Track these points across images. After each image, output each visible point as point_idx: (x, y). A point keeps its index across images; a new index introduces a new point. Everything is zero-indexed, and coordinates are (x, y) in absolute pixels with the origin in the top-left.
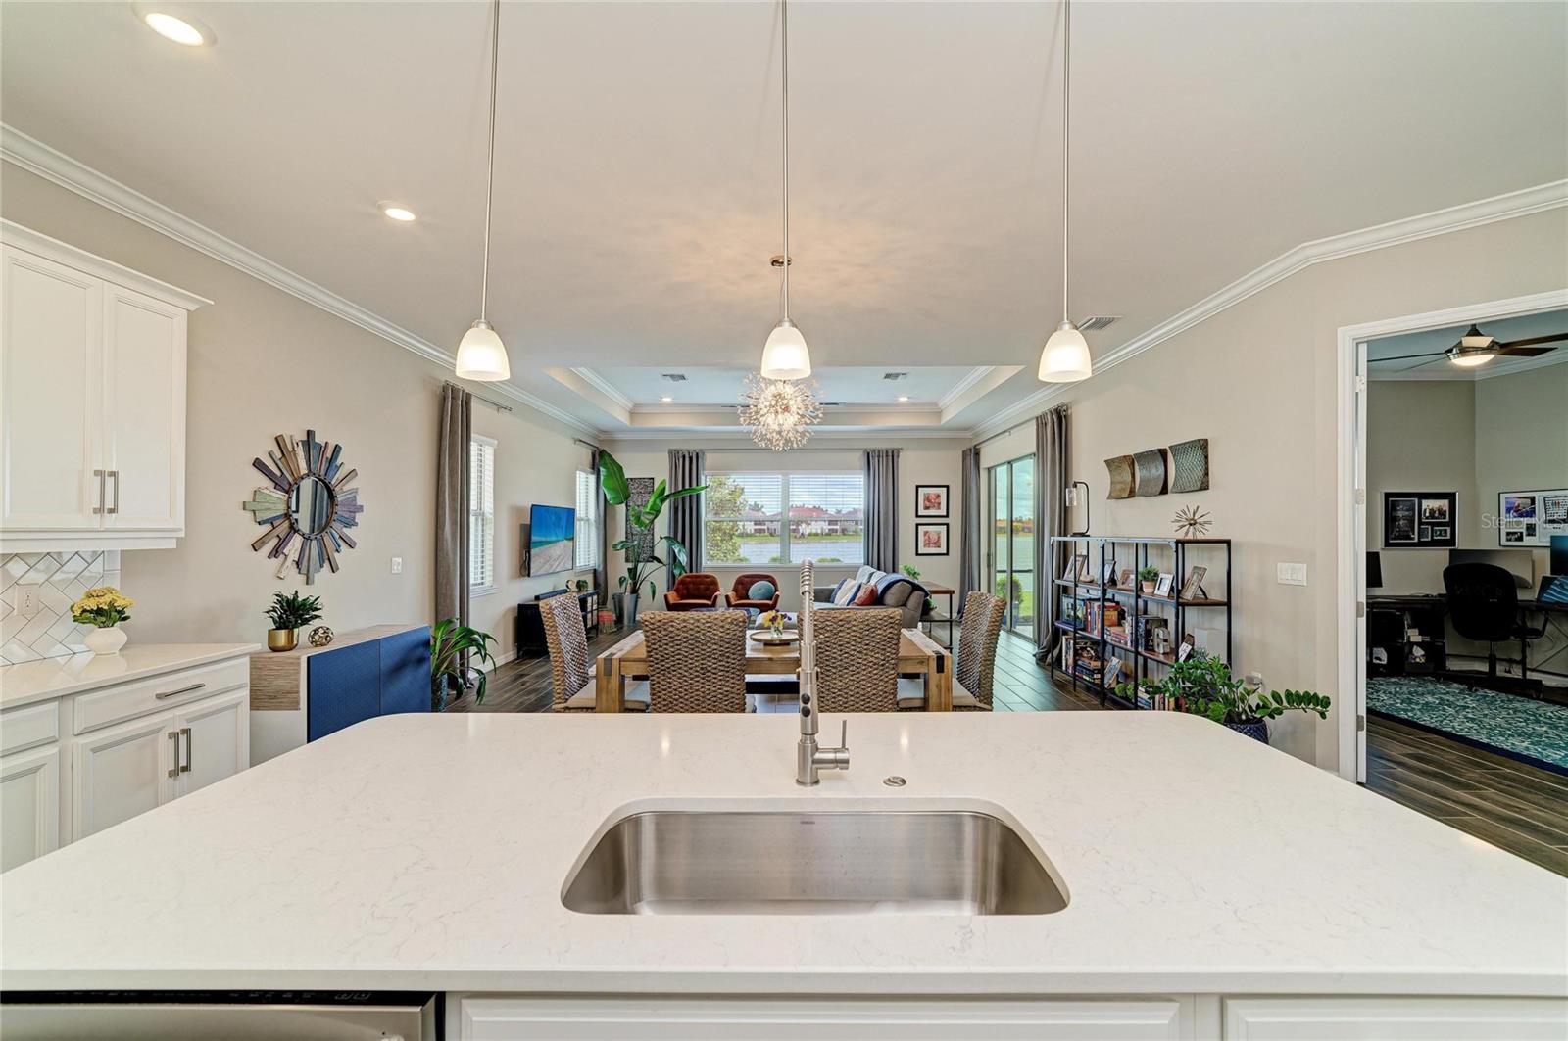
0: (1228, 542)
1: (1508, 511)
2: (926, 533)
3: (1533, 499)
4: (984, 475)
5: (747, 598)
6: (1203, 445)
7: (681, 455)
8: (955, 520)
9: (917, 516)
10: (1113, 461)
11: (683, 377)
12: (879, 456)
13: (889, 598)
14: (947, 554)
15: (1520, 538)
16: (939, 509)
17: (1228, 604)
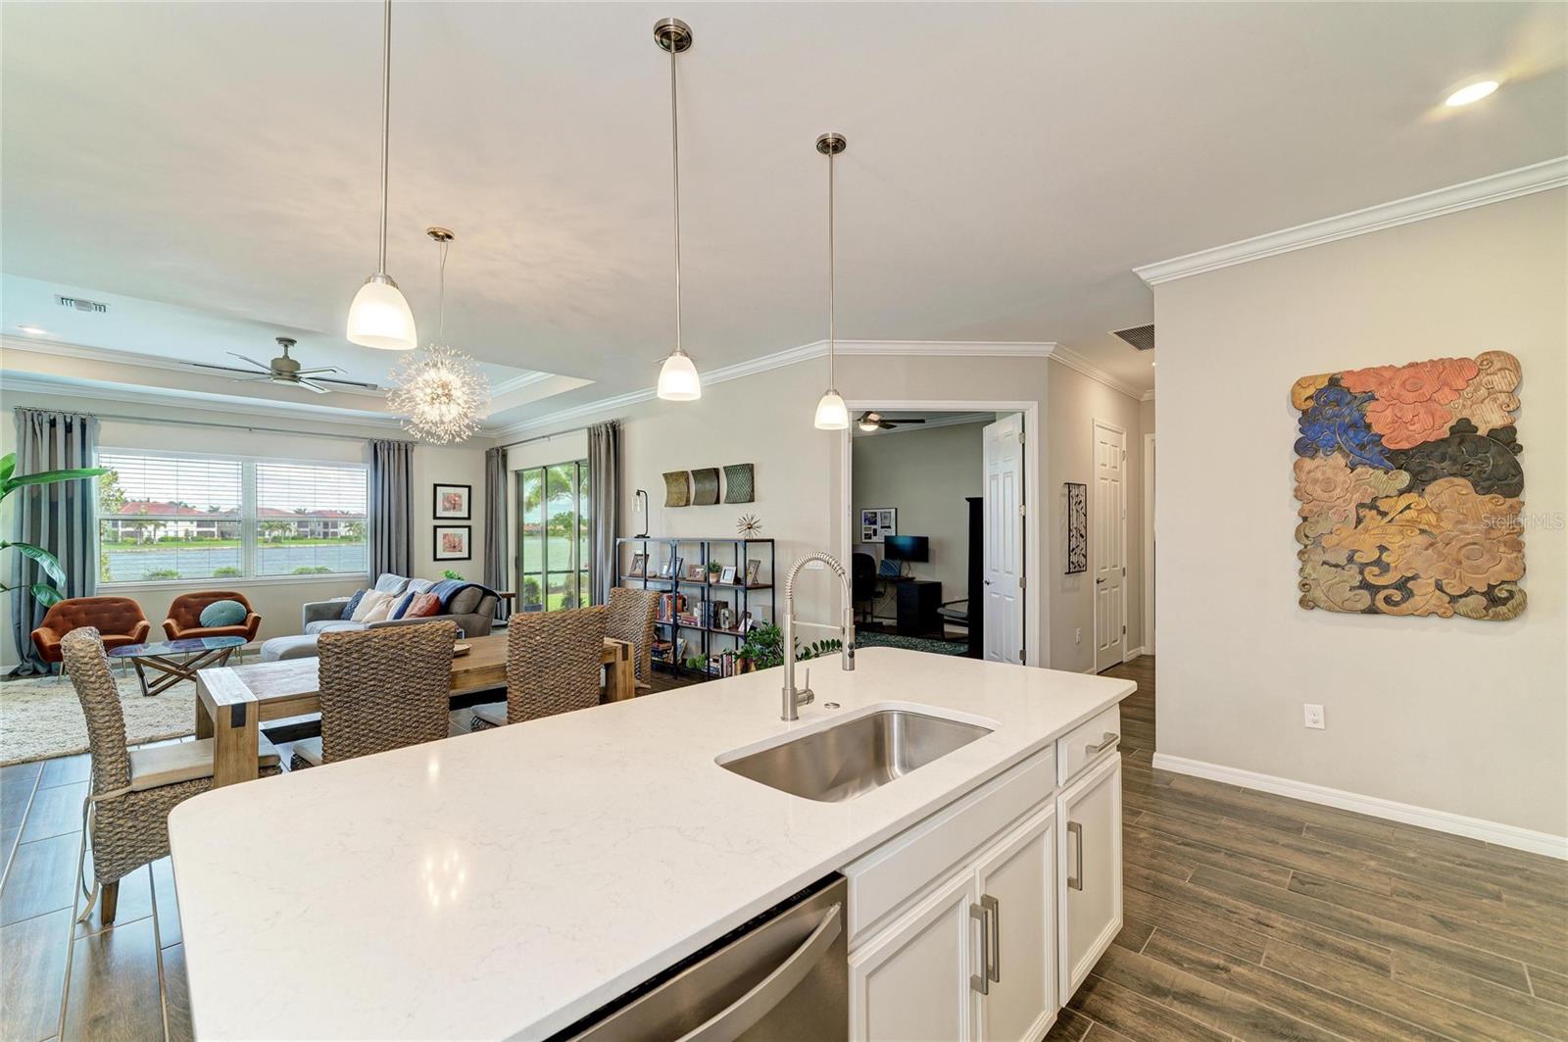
0: (772, 541)
1: (865, 520)
2: (445, 536)
3: (875, 513)
4: (511, 478)
5: (199, 625)
6: (749, 469)
7: (46, 419)
8: (478, 522)
9: (435, 517)
10: (671, 474)
11: (101, 307)
12: (389, 450)
13: (458, 606)
14: (469, 558)
15: (870, 538)
16: (461, 510)
17: (773, 587)
